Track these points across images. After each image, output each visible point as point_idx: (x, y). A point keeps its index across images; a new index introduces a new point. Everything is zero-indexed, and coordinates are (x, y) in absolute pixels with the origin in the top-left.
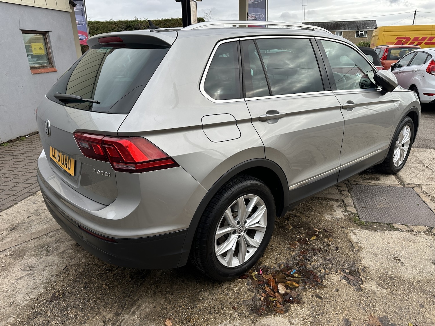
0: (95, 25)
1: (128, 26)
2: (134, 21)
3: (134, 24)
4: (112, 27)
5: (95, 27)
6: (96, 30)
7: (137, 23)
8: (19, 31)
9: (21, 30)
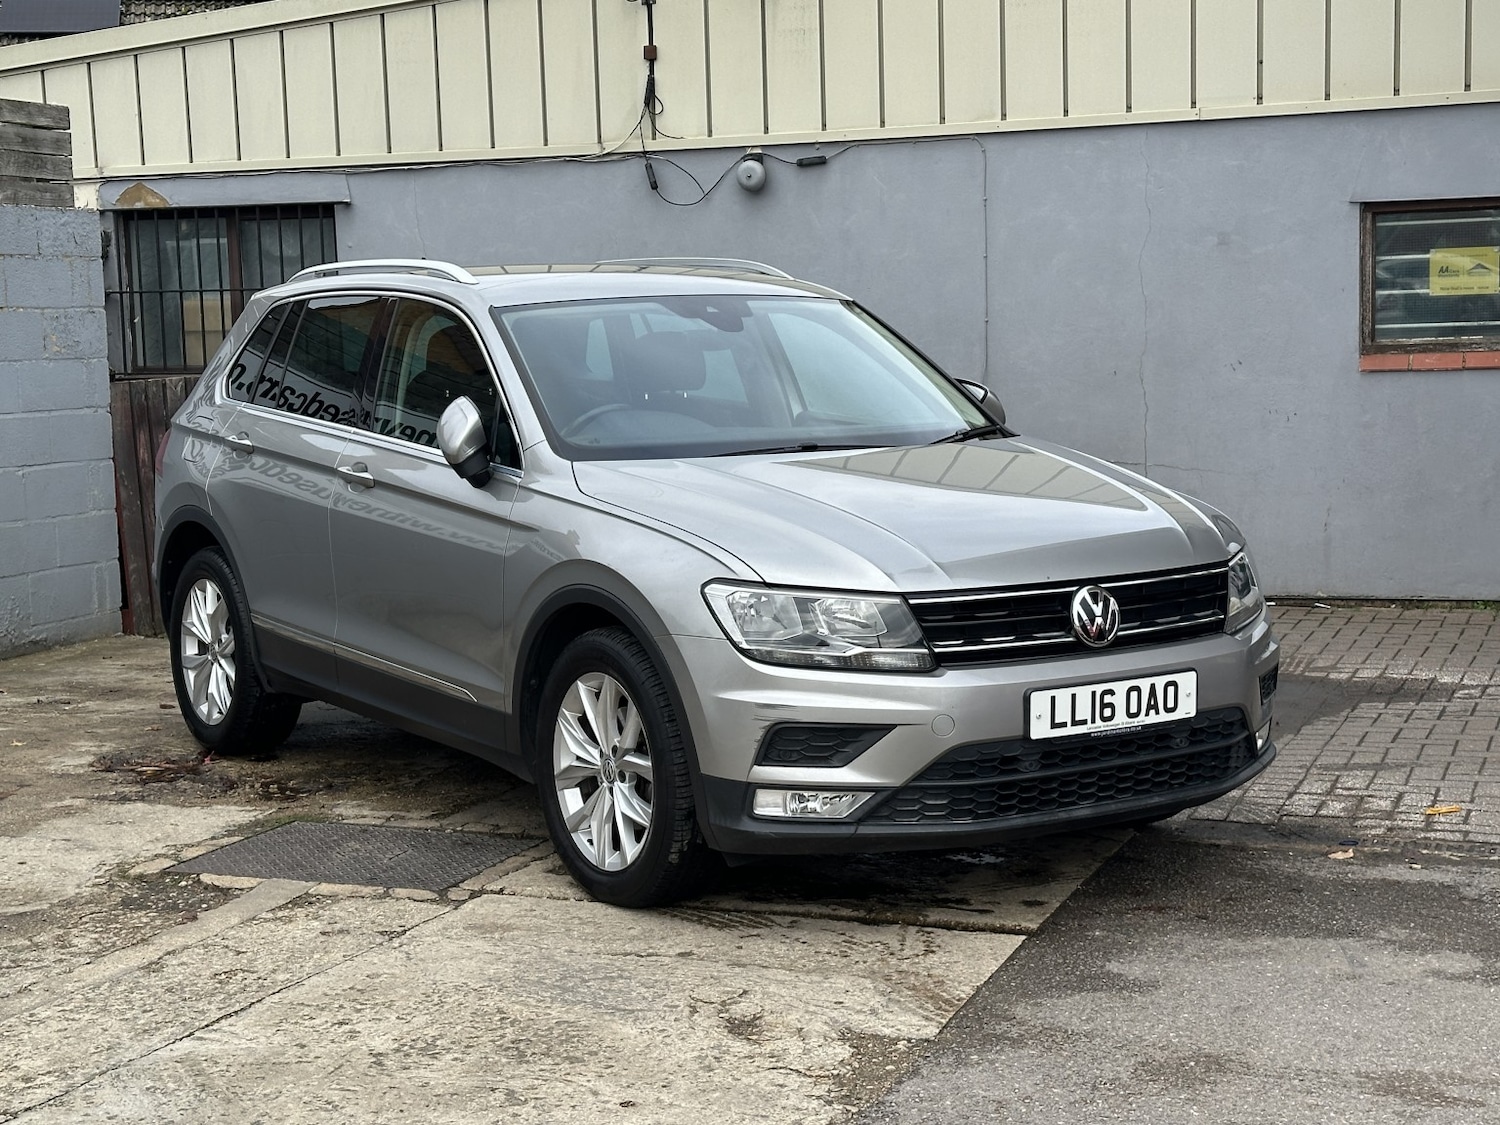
8: (1347, 207)
9: (1358, 207)
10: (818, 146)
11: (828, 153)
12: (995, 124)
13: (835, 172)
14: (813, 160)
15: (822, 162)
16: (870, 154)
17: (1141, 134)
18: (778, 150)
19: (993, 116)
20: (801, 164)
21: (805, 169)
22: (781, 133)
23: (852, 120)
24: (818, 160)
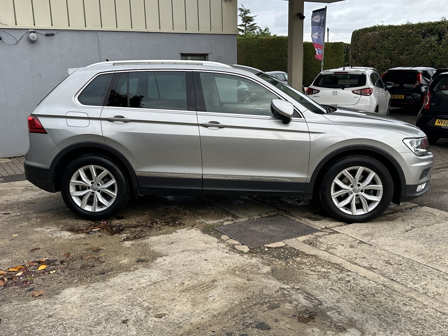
0: (387, 30)
1: (429, 31)
2: (439, 23)
3: (439, 27)
4: (407, 32)
5: (386, 33)
6: (387, 38)
7: (443, 25)
8: (178, 54)
9: (180, 54)
10: (51, 30)
11: (54, 32)
12: (99, 28)
13: (56, 38)
14: (50, 34)
15: (53, 35)
16: (66, 33)
17: (136, 34)
18: (40, 30)
19: (99, 26)
20: (47, 35)
21: (47, 36)
22: (39, 26)
23: (60, 24)
24: (52, 34)
